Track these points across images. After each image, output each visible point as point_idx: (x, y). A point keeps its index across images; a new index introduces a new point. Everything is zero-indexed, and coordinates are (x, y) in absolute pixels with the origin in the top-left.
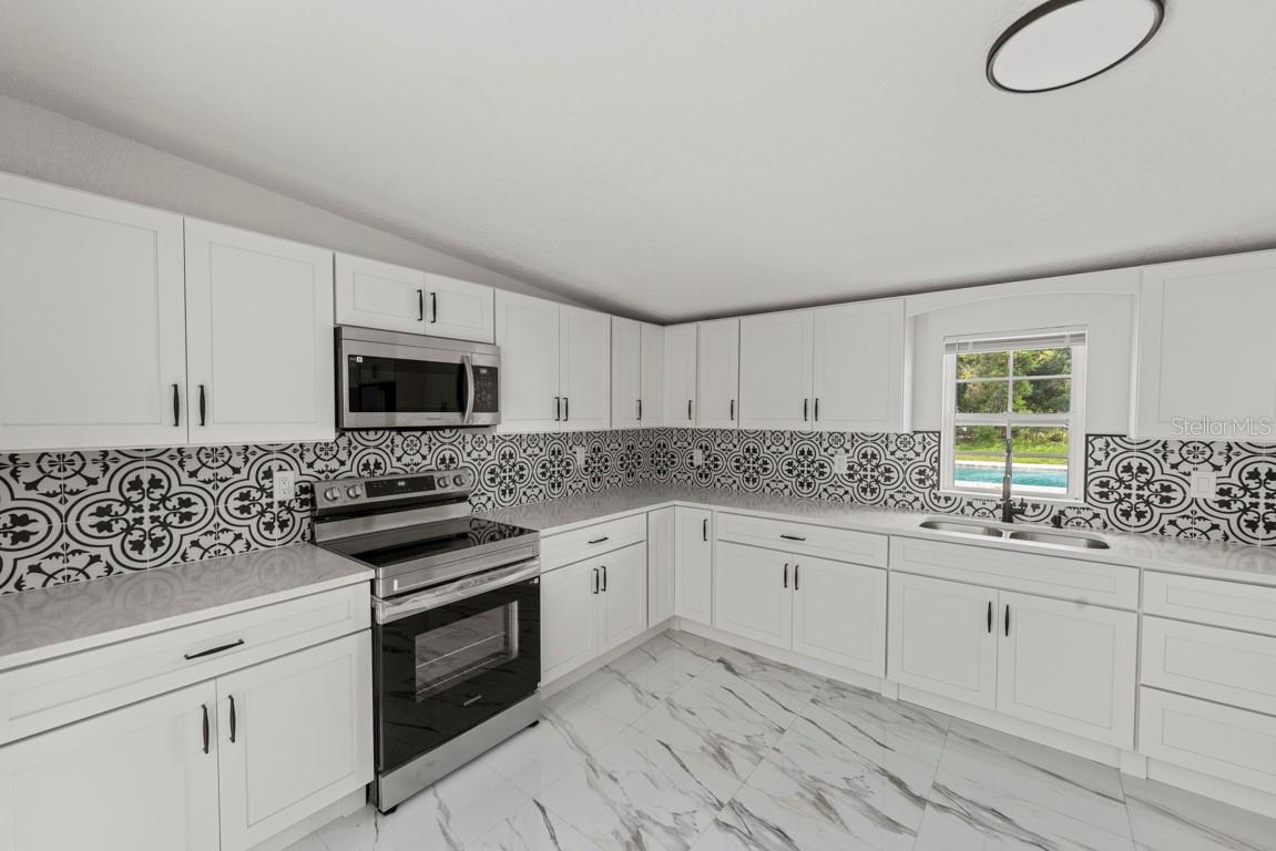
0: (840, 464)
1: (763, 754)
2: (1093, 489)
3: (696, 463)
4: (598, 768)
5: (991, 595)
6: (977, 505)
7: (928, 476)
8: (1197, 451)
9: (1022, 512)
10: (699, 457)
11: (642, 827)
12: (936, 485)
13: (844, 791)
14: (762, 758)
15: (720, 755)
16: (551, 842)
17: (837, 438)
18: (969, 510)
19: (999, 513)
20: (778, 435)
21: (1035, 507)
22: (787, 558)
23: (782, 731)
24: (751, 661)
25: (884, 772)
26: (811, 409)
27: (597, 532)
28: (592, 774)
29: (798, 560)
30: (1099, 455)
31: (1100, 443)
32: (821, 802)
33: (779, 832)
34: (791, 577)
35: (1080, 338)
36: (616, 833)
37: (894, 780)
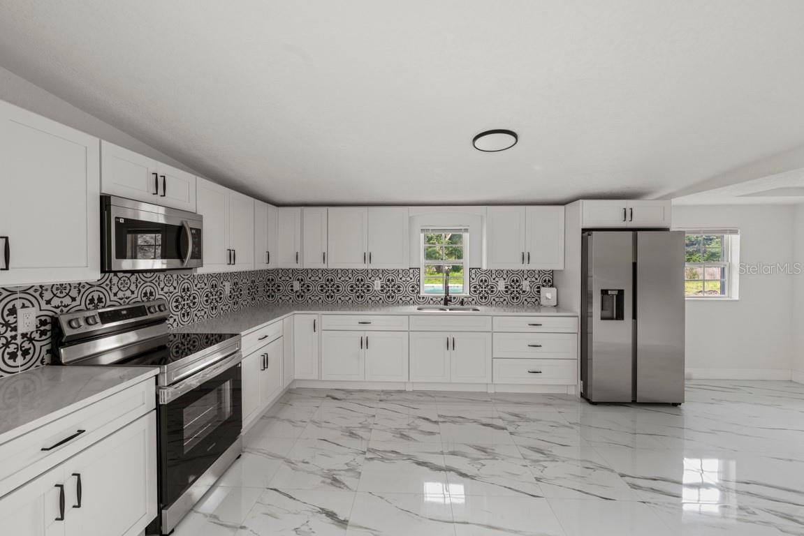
0: (377, 285)
1: (371, 427)
2: (472, 289)
3: (295, 289)
4: (293, 461)
5: (448, 335)
6: (434, 299)
7: (416, 288)
8: (499, 273)
9: (450, 301)
10: (297, 286)
11: (334, 474)
12: (419, 292)
13: (408, 429)
14: (371, 429)
15: (352, 434)
16: (291, 500)
17: (376, 272)
18: (431, 302)
19: (442, 302)
20: (345, 271)
21: (454, 298)
22: (362, 334)
23: (374, 416)
24: (343, 392)
25: (420, 417)
26: (368, 257)
27: (261, 333)
28: (293, 465)
29: (367, 334)
30: (473, 276)
31: (473, 271)
32: (403, 436)
33: (393, 452)
34: (365, 343)
35: (466, 230)
36: (323, 482)
37: (424, 419)
